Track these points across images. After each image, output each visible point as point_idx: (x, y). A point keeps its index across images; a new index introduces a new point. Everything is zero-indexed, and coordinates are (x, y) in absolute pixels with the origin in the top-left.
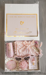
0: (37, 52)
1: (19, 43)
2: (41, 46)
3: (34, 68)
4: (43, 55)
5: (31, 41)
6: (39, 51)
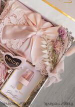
0: (47, 63)
1: (19, 10)
2: (69, 54)
3: (15, 96)
4: (59, 80)
5: (54, 25)
6: (55, 64)
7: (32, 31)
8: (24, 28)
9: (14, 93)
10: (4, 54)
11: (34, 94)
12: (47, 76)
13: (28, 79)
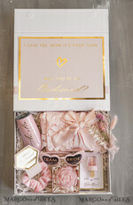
7: (75, 128)
8: (68, 129)
9: (91, 182)
10: (64, 158)
11: (106, 173)
12: (107, 153)
13: (94, 165)
